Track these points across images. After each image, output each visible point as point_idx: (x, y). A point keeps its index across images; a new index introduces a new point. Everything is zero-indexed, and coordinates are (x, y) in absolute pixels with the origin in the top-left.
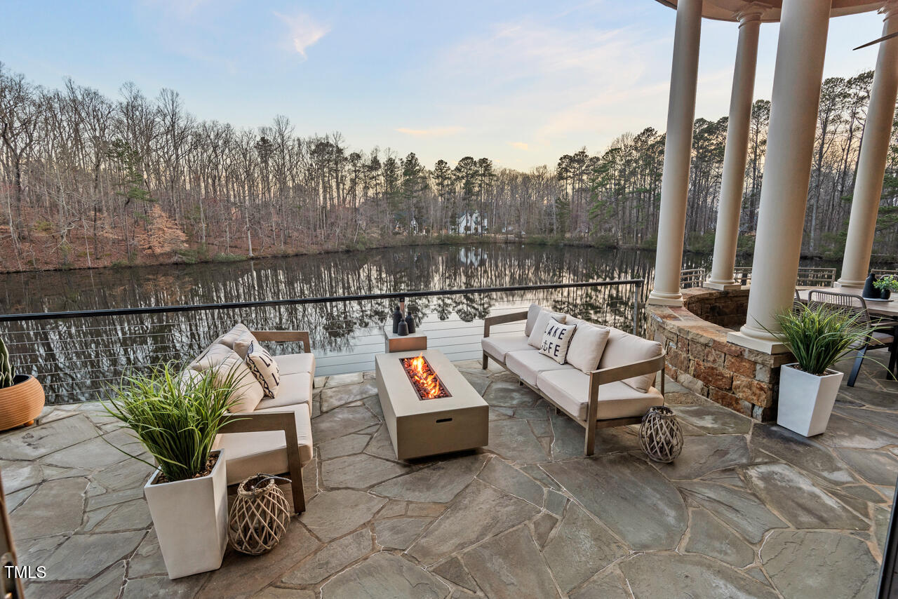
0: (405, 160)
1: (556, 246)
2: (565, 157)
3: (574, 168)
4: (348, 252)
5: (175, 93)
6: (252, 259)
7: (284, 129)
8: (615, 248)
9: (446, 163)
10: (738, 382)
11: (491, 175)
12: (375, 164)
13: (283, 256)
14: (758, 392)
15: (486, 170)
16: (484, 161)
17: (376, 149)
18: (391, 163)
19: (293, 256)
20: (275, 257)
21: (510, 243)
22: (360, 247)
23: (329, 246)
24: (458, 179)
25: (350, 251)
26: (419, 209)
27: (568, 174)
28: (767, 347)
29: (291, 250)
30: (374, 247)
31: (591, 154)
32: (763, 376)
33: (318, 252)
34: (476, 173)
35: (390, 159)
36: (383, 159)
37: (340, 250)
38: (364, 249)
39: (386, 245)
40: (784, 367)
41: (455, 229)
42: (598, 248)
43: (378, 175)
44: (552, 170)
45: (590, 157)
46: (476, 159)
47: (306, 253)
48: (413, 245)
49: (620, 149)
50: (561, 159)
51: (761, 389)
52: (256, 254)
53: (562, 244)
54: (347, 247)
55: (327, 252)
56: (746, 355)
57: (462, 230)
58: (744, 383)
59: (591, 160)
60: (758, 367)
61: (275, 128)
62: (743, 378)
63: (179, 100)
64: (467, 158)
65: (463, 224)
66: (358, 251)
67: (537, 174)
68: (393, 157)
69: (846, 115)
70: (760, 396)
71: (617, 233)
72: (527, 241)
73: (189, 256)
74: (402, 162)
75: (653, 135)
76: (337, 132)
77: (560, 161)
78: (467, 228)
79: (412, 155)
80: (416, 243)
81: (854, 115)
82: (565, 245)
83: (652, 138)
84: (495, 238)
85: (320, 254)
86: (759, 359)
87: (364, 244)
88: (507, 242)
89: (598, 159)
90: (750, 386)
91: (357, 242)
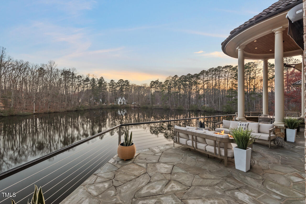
0: (99, 79)
1: (151, 109)
2: (152, 81)
3: (155, 85)
4: (76, 111)
5: (4, 48)
6: (35, 114)
7: (52, 65)
8: (169, 109)
9: (114, 81)
10: (277, 133)
11: (129, 85)
12: (87, 80)
13: (49, 113)
14: (282, 135)
15: (127, 84)
16: (127, 81)
17: (89, 75)
18: (93, 80)
19: (54, 113)
20: (45, 113)
21: (136, 107)
22: (82, 109)
23: (69, 108)
24: (118, 86)
25: (78, 111)
26: (104, 96)
27: (154, 86)
28: (283, 125)
29: (52, 110)
30: (87, 109)
31: (160, 81)
32: (283, 131)
33: (64, 111)
34: (124, 85)
35: (93, 78)
36: (91, 78)
37: (74, 110)
38: (83, 110)
39: (91, 108)
40: (287, 129)
41: (116, 103)
42: (164, 109)
43: (88, 83)
44: (148, 85)
45: (160, 82)
46: (124, 80)
47: (59, 111)
48: (101, 108)
49: (169, 80)
50: (151, 82)
51: (283, 134)
52: (37, 112)
53: (153, 108)
54: (76, 109)
55: (68, 111)
56: (278, 127)
57: (119, 103)
58: (278, 133)
59: (160, 83)
60: (281, 130)
61: (49, 65)
62: (278, 132)
63: (6, 51)
64: (121, 80)
65: (119, 101)
66: (81, 110)
67: (143, 86)
68: (95, 78)
69: (223, 75)
70: (283, 135)
71: (169, 105)
72: (141, 107)
73: (4, 113)
74: (98, 80)
75: (177, 77)
76: (74, 68)
77: (151, 83)
78: (120, 103)
79: (102, 78)
80: (103, 108)
81: (225, 76)
82: (154, 108)
83: (177, 78)
84: (131, 106)
85: (65, 112)
86: (282, 128)
87: (83, 108)
88: (135, 107)
89: (162, 83)
90: (280, 134)
91: (80, 107)
